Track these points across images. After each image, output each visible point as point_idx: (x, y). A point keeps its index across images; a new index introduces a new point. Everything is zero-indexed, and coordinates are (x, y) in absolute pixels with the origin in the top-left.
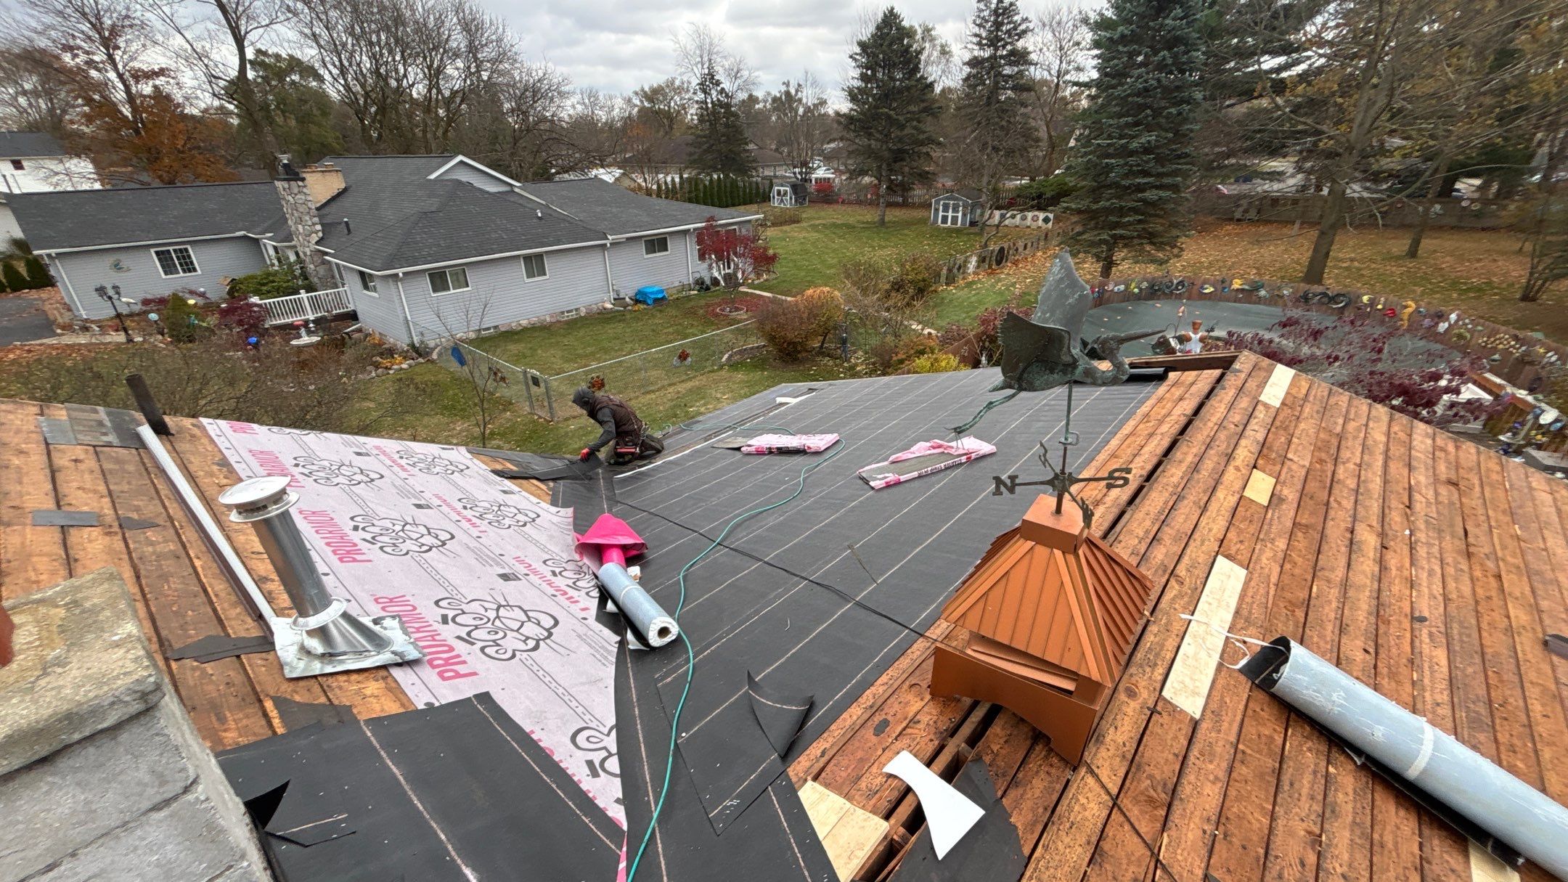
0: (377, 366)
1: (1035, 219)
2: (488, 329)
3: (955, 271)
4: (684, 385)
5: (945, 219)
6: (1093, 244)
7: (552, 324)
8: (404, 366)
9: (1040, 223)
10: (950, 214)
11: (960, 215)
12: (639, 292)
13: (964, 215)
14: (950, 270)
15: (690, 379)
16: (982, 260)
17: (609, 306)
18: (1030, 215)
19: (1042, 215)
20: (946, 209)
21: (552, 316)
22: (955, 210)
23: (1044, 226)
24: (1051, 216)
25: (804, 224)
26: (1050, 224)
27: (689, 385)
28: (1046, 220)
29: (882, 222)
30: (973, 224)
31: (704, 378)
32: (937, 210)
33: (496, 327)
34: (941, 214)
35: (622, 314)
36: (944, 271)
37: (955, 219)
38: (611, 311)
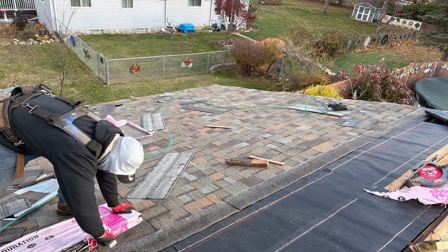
0: (35, 39)
1: (411, 24)
2: (98, 30)
3: (356, 43)
4: (185, 78)
5: (360, 16)
6: (439, 41)
7: (132, 34)
8: (49, 42)
9: (413, 27)
10: (363, 14)
11: (368, 15)
12: (181, 25)
13: (371, 15)
14: (353, 42)
15: (190, 75)
16: (373, 40)
17: (164, 30)
18: (408, 21)
19: (415, 23)
20: (361, 11)
21: (132, 30)
22: (367, 12)
23: (415, 29)
24: (420, 24)
25: (282, 6)
26: (419, 28)
27: (188, 78)
28: (417, 25)
29: (325, 13)
30: (375, 21)
31: (197, 76)
32: (356, 10)
33: (102, 30)
34: (358, 12)
35: (169, 36)
36: (350, 42)
37: (365, 17)
38: (164, 33)
